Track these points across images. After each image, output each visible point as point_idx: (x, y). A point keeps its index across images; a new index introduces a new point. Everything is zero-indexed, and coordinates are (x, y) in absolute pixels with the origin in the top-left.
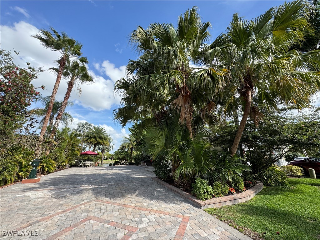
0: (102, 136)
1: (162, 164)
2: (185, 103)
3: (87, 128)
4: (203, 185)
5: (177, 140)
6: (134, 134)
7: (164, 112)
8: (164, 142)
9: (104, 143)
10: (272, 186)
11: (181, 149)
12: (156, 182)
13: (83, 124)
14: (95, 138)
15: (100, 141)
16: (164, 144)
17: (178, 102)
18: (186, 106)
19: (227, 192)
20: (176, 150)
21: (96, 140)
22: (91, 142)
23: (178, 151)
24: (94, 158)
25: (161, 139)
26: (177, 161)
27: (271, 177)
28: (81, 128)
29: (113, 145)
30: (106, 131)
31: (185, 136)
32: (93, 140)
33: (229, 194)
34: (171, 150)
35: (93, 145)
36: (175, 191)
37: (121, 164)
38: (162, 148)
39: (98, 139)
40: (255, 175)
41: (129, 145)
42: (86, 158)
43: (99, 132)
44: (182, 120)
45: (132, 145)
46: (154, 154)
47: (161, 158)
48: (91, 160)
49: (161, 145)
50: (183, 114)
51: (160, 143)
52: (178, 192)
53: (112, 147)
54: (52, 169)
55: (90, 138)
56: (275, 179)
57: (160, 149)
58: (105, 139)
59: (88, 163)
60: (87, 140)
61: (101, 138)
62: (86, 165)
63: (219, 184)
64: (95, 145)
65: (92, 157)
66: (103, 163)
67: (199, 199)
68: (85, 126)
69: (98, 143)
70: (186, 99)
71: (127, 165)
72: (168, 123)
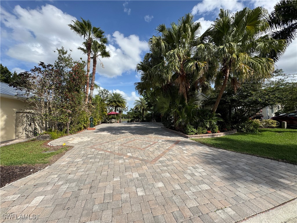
0: (120, 100)
1: (168, 119)
2: (182, 81)
3: (105, 94)
4: (190, 128)
5: (177, 104)
6: (146, 99)
7: (169, 85)
8: (169, 105)
9: (122, 106)
10: (244, 132)
11: (180, 109)
12: (164, 129)
13: (101, 91)
14: (115, 102)
15: (119, 104)
16: (169, 107)
17: (178, 81)
18: (183, 83)
19: (205, 132)
20: (176, 110)
21: (116, 104)
22: (113, 105)
23: (178, 111)
24: (116, 117)
25: (167, 104)
26: (177, 117)
27: (245, 127)
28: (101, 94)
29: (128, 107)
30: (122, 96)
31: (182, 102)
32: (114, 103)
33: (206, 133)
34: (173, 110)
35: (114, 108)
36: (176, 133)
37: (136, 122)
38: (168, 109)
39: (117, 103)
40: (235, 126)
41: (141, 107)
42: (110, 117)
43: (117, 97)
44: (180, 92)
45: (144, 107)
46: (163, 112)
47: (167, 114)
48: (115, 118)
49: (167, 107)
50: (181, 88)
51: (167, 106)
52: (177, 133)
53: (127, 109)
54: (96, 123)
55: (112, 102)
56: (247, 128)
57: (166, 110)
58: (122, 102)
59: (113, 120)
60: (110, 104)
61: (119, 102)
62: (112, 122)
63: (201, 128)
64: (116, 107)
65: (115, 116)
66: (121, 121)
67: (188, 135)
68: (104, 92)
69: (118, 106)
70: (183, 78)
71: (140, 122)
72: (172, 92)
